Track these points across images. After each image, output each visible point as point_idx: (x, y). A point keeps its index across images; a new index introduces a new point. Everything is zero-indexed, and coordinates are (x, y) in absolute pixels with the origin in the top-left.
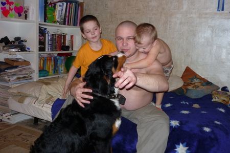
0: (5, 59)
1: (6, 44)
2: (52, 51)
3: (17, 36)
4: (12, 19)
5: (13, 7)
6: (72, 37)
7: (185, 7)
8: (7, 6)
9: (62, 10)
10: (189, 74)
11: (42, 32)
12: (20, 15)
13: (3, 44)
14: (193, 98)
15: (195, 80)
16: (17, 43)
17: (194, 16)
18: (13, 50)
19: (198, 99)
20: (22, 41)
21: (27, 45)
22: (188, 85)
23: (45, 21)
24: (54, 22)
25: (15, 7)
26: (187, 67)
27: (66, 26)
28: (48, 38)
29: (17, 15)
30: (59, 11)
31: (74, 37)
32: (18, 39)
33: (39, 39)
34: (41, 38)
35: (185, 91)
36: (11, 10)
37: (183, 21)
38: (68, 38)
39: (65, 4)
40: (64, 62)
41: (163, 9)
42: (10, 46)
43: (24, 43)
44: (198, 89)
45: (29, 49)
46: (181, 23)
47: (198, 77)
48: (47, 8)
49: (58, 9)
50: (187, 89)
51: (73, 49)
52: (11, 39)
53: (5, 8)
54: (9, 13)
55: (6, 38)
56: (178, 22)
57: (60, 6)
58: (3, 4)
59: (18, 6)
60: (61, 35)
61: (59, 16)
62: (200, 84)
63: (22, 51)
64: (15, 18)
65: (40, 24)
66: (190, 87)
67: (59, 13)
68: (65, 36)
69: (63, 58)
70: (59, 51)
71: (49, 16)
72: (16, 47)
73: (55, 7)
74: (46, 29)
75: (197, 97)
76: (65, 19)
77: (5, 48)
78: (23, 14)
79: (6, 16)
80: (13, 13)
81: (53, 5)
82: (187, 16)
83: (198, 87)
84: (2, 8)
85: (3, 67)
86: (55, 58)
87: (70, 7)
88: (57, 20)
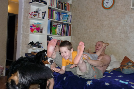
0: (31, 52)
3: (38, 41)
4: (34, 33)
5: (35, 28)
7: (123, 23)
8: (33, 28)
9: (60, 28)
10: (126, 60)
11: (49, 39)
12: (38, 31)
13: (31, 45)
14: (125, 73)
15: (129, 64)
16: (37, 44)
17: (128, 28)
18: (35, 47)
20: (40, 44)
21: (42, 45)
22: (125, 66)
23: (51, 34)
24: (55, 34)
25: (37, 28)
26: (125, 56)
27: (62, 36)
29: (37, 31)
32: (38, 43)
35: (121, 70)
36: (35, 29)
37: (122, 31)
39: (61, 25)
41: (111, 25)
44: (129, 69)
45: (42, 47)
46: (121, 32)
47: (131, 62)
48: (52, 27)
49: (58, 28)
50: (123, 69)
52: (35, 42)
53: (32, 28)
55: (33, 42)
56: (119, 32)
57: (59, 26)
58: (31, 27)
59: (38, 27)
60: (60, 41)
61: (58, 31)
62: (132, 66)
63: (39, 48)
64: (36, 33)
65: (48, 35)
66: (125, 68)
67: (58, 30)
71: (53, 31)
72: (36, 46)
73: (56, 27)
74: (51, 38)
75: (128, 73)
76: (61, 33)
77: (31, 47)
78: (39, 31)
79: (32, 32)
80: (35, 30)
81: (55, 26)
82: (124, 28)
83: (130, 68)
84: (31, 29)
85: (30, 55)
87: (64, 27)
88: (57, 33)
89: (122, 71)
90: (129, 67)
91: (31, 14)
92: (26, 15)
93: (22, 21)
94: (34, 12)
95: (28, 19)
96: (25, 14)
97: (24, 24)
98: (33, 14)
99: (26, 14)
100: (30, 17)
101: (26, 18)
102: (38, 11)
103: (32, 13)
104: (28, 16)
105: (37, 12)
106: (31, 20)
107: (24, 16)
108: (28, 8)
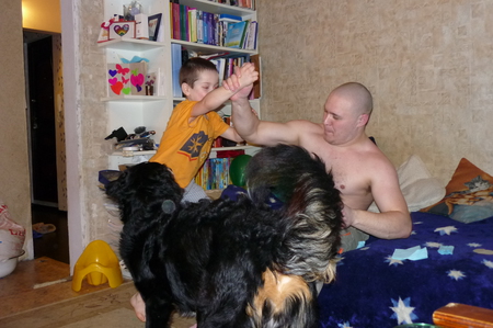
0: (120, 166)
1: (119, 141)
3: (142, 125)
4: (126, 96)
5: (128, 76)
7: (447, 38)
8: (119, 77)
10: (467, 172)
12: (139, 89)
13: (115, 139)
14: (468, 222)
15: (477, 184)
16: (138, 137)
17: (466, 54)
18: (130, 149)
19: (475, 223)
20: (148, 134)
21: (156, 139)
22: (461, 196)
25: (132, 76)
29: (135, 89)
32: (140, 130)
35: (450, 209)
36: (125, 81)
37: (446, 67)
39: (223, 61)
40: (228, 168)
41: (405, 49)
42: (126, 143)
43: (151, 136)
44: (478, 204)
46: (442, 72)
47: (486, 178)
50: (454, 206)
52: (130, 131)
53: (115, 79)
54: (122, 86)
55: (121, 130)
56: (437, 70)
58: (112, 73)
59: (136, 74)
62: (487, 193)
63: (145, 149)
64: (132, 94)
65: (174, 101)
66: (462, 202)
68: (228, 121)
69: (225, 160)
70: (218, 146)
72: (135, 143)
75: (473, 220)
77: (118, 147)
78: (143, 87)
79: (118, 93)
80: (129, 86)
82: (452, 56)
83: (481, 199)
84: (110, 81)
86: (210, 161)
89: (453, 212)
90: (475, 199)
91: (108, 28)
92: (90, 32)
93: (77, 55)
94: (117, 19)
95: (99, 45)
96: (85, 27)
97: (84, 65)
98: (114, 25)
99: (90, 27)
100: (106, 38)
101: (89, 42)
102: (132, 13)
103: (111, 21)
104: (97, 36)
105: (128, 17)
106: (109, 50)
107: (84, 35)
108: (96, 4)
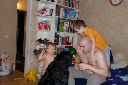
0: (39, 49)
2: (62, 45)
4: (42, 31)
5: (43, 25)
6: (73, 38)
8: (41, 25)
11: (57, 36)
12: (46, 29)
13: (39, 42)
16: (45, 41)
18: (42, 45)
20: (47, 40)
23: (58, 31)
24: (63, 31)
25: (44, 25)
27: (69, 33)
28: (60, 39)
30: (66, 26)
31: (74, 38)
32: (45, 39)
33: (55, 39)
34: (56, 39)
36: (42, 26)
38: (71, 39)
39: (69, 22)
41: (119, 22)
42: (41, 43)
48: (59, 24)
49: (65, 25)
51: (73, 44)
52: (43, 39)
53: (40, 26)
54: (41, 28)
55: (40, 39)
57: (66, 23)
58: (39, 24)
60: (67, 37)
64: (44, 30)
65: (55, 32)
67: (66, 27)
68: (69, 38)
69: (67, 48)
70: (66, 45)
71: (60, 28)
72: (44, 43)
73: (63, 24)
74: (59, 35)
76: (69, 30)
77: (39, 44)
79: (40, 30)
80: (43, 28)
84: (38, 26)
85: (38, 52)
86: (63, 48)
87: (71, 23)
88: (64, 30)
91: (39, 12)
92: (34, 13)
93: (30, 19)
94: (41, 10)
95: (36, 16)
96: (33, 12)
97: (32, 21)
98: (41, 11)
99: (34, 12)
100: (38, 15)
101: (34, 16)
102: (46, 9)
103: (40, 10)
104: (36, 14)
105: (44, 9)
106: (39, 18)
107: (33, 13)
108: (36, 5)
